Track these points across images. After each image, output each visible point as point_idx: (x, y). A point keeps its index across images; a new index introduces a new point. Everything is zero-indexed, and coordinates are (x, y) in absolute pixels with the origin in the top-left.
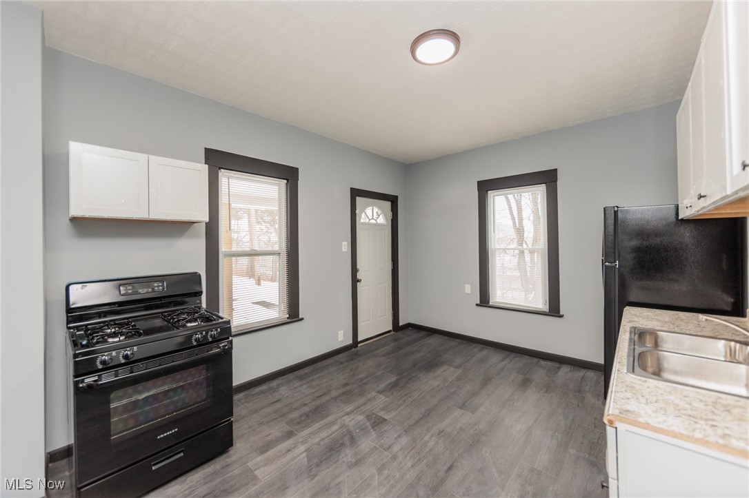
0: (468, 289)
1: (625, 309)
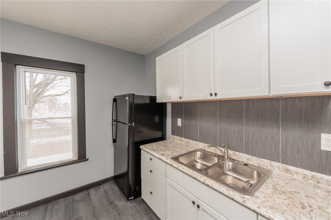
1: (141, 147)
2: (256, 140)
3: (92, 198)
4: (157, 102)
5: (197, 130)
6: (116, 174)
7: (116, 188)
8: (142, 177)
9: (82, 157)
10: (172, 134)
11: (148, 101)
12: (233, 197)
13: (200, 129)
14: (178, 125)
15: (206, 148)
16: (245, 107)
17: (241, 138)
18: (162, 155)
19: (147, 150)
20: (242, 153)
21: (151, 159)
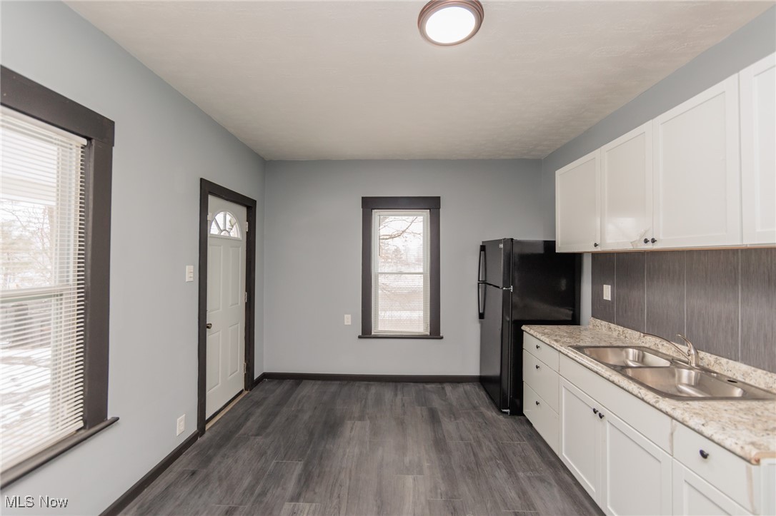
0: (348, 319)
1: (524, 327)
2: (766, 336)
3: (448, 394)
4: (557, 251)
5: (642, 310)
6: (484, 374)
7: (483, 394)
8: (525, 379)
9: (435, 332)
10: (592, 316)
11: (541, 250)
12: (643, 396)
13: (647, 308)
14: (604, 298)
15: (660, 346)
16: (742, 266)
17: (732, 328)
18: (556, 341)
19: (532, 332)
20: (735, 360)
21: (537, 347)
